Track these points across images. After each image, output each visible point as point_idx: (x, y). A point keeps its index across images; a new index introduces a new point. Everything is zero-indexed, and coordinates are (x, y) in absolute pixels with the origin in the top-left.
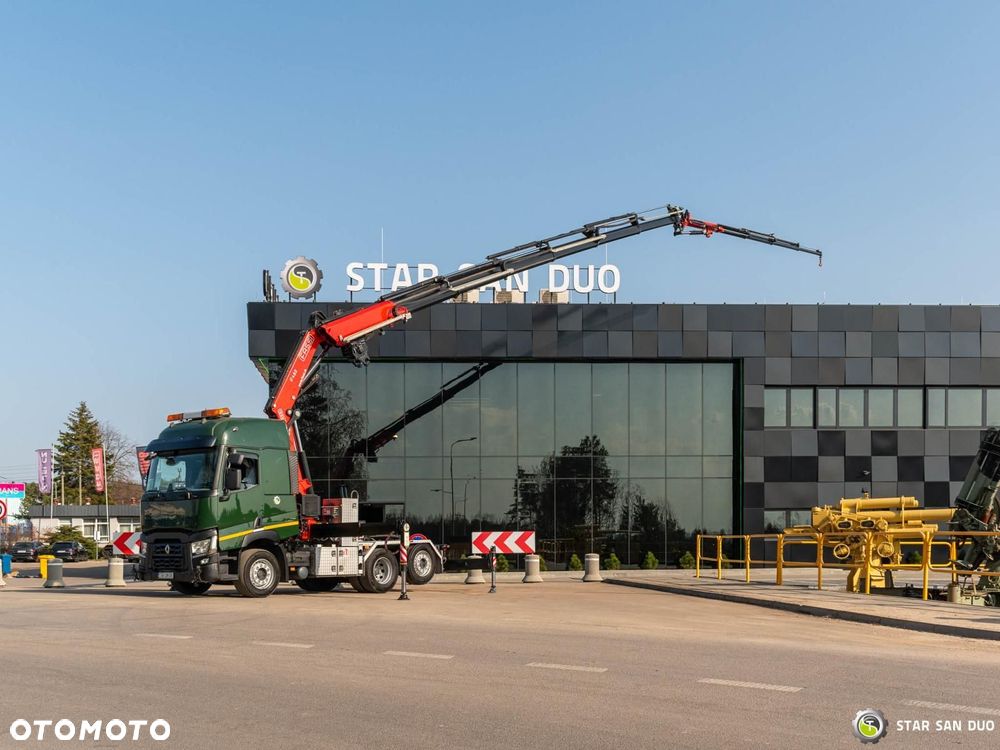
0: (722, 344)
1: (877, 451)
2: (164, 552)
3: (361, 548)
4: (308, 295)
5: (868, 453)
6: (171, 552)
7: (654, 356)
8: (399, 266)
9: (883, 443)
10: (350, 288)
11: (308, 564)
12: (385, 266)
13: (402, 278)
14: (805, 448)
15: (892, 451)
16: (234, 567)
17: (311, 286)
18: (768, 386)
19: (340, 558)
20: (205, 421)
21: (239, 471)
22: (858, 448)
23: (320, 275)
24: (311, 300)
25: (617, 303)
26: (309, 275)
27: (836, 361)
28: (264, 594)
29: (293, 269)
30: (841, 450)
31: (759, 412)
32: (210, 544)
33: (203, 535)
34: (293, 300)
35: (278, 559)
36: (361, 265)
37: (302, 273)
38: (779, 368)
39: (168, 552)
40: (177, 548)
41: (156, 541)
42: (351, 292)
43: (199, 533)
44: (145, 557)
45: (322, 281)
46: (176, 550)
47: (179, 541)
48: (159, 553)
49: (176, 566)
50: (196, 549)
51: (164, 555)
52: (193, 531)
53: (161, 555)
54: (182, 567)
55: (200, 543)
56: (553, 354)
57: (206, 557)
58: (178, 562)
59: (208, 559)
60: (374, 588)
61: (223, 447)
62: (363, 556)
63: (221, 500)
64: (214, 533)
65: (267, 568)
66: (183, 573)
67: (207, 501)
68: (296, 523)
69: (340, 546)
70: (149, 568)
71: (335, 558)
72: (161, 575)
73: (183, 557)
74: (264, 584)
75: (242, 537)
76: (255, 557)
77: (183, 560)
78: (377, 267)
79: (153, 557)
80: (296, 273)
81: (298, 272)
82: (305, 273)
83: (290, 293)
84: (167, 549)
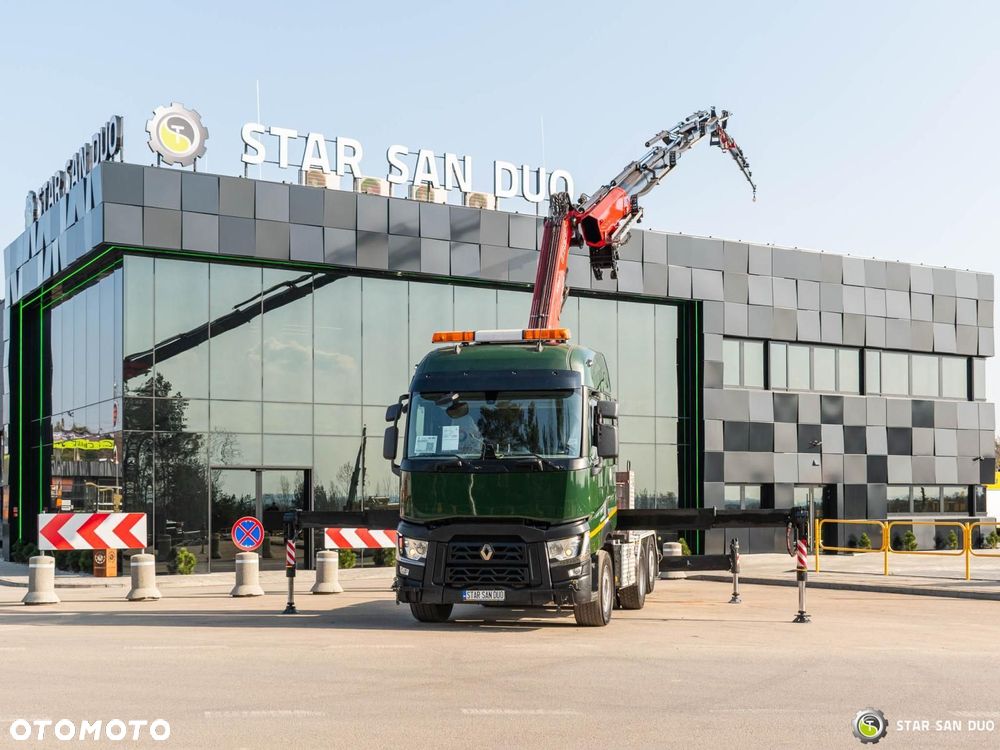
0: (681, 282)
1: (827, 419)
3: (635, 544)
4: (185, 161)
5: (817, 421)
8: (314, 137)
9: (831, 410)
10: (246, 158)
12: (294, 134)
13: (317, 154)
14: (761, 411)
15: (837, 419)
17: (190, 148)
18: (726, 337)
20: (541, 348)
22: (810, 415)
23: (205, 134)
24: (190, 168)
26: (188, 132)
27: (788, 315)
28: (606, 619)
29: (166, 121)
30: (795, 417)
31: (719, 367)
32: (581, 542)
33: (567, 530)
34: (163, 165)
36: (262, 128)
37: (179, 128)
38: (736, 318)
39: (487, 558)
40: (513, 550)
41: (456, 538)
42: (246, 163)
43: (562, 527)
44: (423, 564)
45: (207, 143)
46: (509, 554)
47: (518, 539)
48: (463, 557)
49: (511, 580)
50: (561, 551)
51: (476, 561)
52: (554, 521)
53: (470, 560)
54: (527, 581)
55: (562, 543)
56: (504, 278)
57: (578, 565)
58: (516, 573)
59: (580, 568)
60: (640, 602)
61: (586, 389)
62: (636, 556)
63: (591, 473)
64: (582, 527)
65: (608, 579)
66: (528, 591)
67: (570, 474)
68: (616, 508)
69: (628, 541)
70: (437, 583)
71: (627, 561)
72: (471, 595)
73: (526, 565)
74: (606, 603)
75: (601, 532)
76: (605, 561)
77: (526, 570)
78: (284, 134)
79: (448, 565)
80: (170, 127)
81: (173, 127)
82: (183, 128)
83: (159, 155)
84: (487, 551)
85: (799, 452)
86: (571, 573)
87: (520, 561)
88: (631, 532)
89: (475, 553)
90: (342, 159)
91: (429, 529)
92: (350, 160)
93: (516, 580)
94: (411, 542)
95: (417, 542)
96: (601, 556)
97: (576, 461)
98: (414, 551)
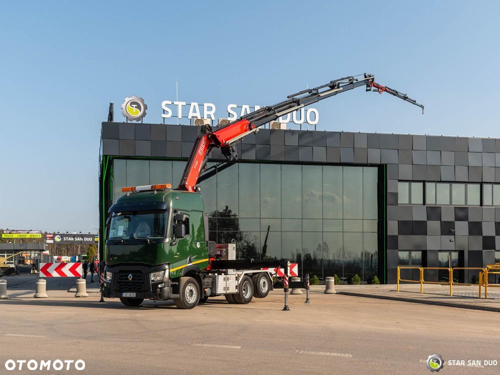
0: (375, 156)
1: (458, 219)
2: (128, 279)
3: (237, 276)
4: (138, 119)
5: (453, 220)
6: (133, 279)
7: (338, 161)
8: (193, 104)
9: (461, 214)
10: (163, 116)
11: (210, 286)
12: (184, 103)
13: (195, 111)
14: (420, 215)
15: (465, 218)
16: (176, 289)
17: (140, 113)
18: (400, 181)
19: (228, 282)
20: (156, 192)
21: (183, 226)
22: (448, 216)
23: (146, 107)
24: (140, 122)
25: (317, 130)
26: (139, 107)
27: (436, 168)
28: (192, 306)
29: (129, 103)
30: (439, 218)
31: (395, 195)
32: (164, 273)
33: (159, 268)
34: (129, 122)
35: (199, 284)
36: (170, 103)
37: (134, 106)
38: (406, 171)
39: (130, 279)
40: (139, 276)
41: (121, 272)
42: (164, 118)
43: (156, 267)
44: (110, 282)
45: (146, 111)
46: (138, 278)
47: (140, 272)
48: (122, 279)
49: (139, 288)
50: (154, 277)
51: (127, 281)
52: (153, 265)
53: (124, 281)
54: (143, 289)
55: (157, 273)
56: (282, 159)
57: (162, 283)
58: (139, 286)
59: (164, 284)
60: (243, 301)
61: (171, 209)
62: (238, 281)
63: (171, 245)
64: (167, 267)
65: (193, 289)
66: (144, 293)
67: (161, 246)
68: (207, 260)
69: (227, 274)
70: (115, 290)
71: (225, 282)
72: (125, 295)
73: (143, 283)
74: (192, 300)
75: (181, 269)
76: (188, 282)
77: (143, 285)
78: (180, 104)
79: (118, 282)
81: (132, 105)
82: (136, 106)
83: (127, 117)
84: (130, 277)
85: (441, 235)
86: (160, 286)
87: (141, 281)
88: (229, 270)
89: (126, 277)
90: (206, 113)
91: (112, 268)
92: (209, 113)
93: (140, 289)
94: (108, 273)
95: (110, 273)
96: (184, 279)
97: (163, 240)
98: (109, 276)
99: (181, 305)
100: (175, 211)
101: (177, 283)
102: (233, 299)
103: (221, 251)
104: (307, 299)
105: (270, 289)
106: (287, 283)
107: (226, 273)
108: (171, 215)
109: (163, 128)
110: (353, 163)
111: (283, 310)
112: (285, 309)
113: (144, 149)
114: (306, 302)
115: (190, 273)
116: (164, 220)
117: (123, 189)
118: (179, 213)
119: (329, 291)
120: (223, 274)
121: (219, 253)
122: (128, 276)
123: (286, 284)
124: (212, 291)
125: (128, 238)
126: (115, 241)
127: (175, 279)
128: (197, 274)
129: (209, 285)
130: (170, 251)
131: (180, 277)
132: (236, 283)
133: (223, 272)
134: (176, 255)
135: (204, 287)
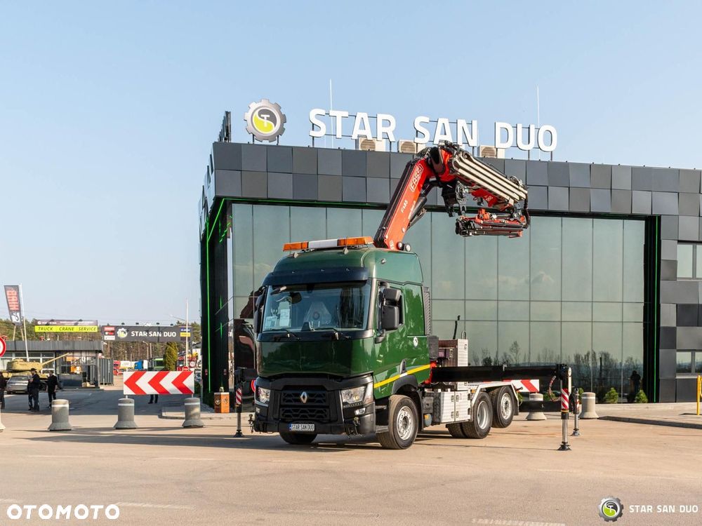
0: (643, 203)
2: (300, 401)
3: (469, 392)
4: (272, 138)
6: (308, 401)
7: (586, 210)
8: (359, 115)
10: (313, 133)
11: (431, 411)
12: (346, 114)
13: (363, 127)
17: (274, 129)
18: (679, 242)
19: (457, 403)
20: (346, 251)
21: (396, 309)
23: (284, 120)
24: (275, 143)
25: (553, 160)
26: (273, 119)
29: (257, 113)
31: (674, 264)
32: (365, 390)
33: (354, 382)
34: (257, 142)
35: (416, 406)
36: (323, 112)
37: (265, 116)
39: (304, 401)
40: (320, 396)
41: (286, 388)
42: (313, 137)
43: (351, 380)
44: (267, 405)
45: (285, 126)
46: (318, 399)
47: (322, 388)
48: (290, 401)
49: (318, 417)
50: (348, 397)
51: (297, 404)
52: (345, 376)
53: (293, 403)
54: (328, 418)
55: (352, 391)
57: (362, 407)
58: (321, 412)
59: (364, 409)
60: (478, 433)
61: (375, 280)
62: (471, 400)
63: (376, 341)
64: (369, 379)
65: (409, 416)
66: (329, 425)
67: (359, 342)
68: (428, 366)
69: (456, 390)
70: (275, 419)
71: (453, 404)
72: (294, 427)
73: (328, 407)
74: (406, 433)
75: (391, 383)
76: (401, 404)
77: (328, 410)
78: (339, 114)
79: (281, 406)
80: (260, 116)
81: (262, 116)
82: (268, 116)
83: (254, 135)
84: (304, 397)
86: (357, 412)
87: (324, 404)
88: (459, 383)
89: (297, 398)
90: (381, 129)
91: (270, 381)
92: (385, 130)
93: (322, 417)
94: (262, 390)
95: (265, 390)
96: (396, 399)
97: (362, 333)
98: (264, 396)
99: (390, 443)
100: (382, 284)
101: (384, 407)
102: (463, 431)
103: (445, 352)
104: (576, 430)
105: (515, 413)
106: (567, 404)
107: (454, 389)
108: (374, 291)
109: (312, 154)
110: (608, 213)
111: (559, 450)
112: (563, 447)
113: (283, 187)
114: (574, 434)
115: (404, 389)
116: (361, 298)
117: (285, 246)
118: (388, 287)
119: (587, 415)
120: (449, 390)
121: (441, 354)
122: (300, 395)
123: (564, 405)
124: (433, 419)
125: (299, 330)
126: (276, 336)
127: (381, 400)
128: (413, 390)
129: (429, 409)
130: (373, 352)
131: (389, 397)
132: (468, 405)
133: (449, 387)
134: (380, 358)
135: (423, 412)
